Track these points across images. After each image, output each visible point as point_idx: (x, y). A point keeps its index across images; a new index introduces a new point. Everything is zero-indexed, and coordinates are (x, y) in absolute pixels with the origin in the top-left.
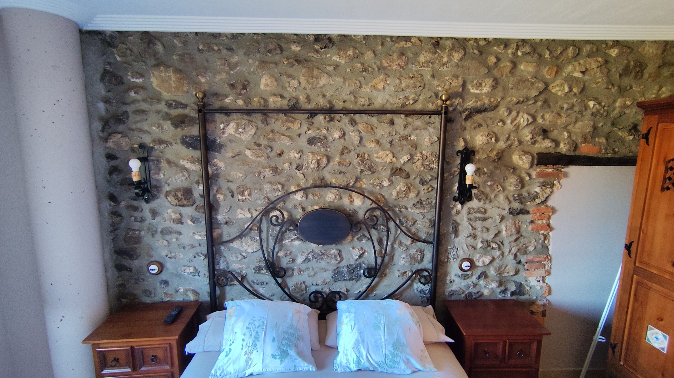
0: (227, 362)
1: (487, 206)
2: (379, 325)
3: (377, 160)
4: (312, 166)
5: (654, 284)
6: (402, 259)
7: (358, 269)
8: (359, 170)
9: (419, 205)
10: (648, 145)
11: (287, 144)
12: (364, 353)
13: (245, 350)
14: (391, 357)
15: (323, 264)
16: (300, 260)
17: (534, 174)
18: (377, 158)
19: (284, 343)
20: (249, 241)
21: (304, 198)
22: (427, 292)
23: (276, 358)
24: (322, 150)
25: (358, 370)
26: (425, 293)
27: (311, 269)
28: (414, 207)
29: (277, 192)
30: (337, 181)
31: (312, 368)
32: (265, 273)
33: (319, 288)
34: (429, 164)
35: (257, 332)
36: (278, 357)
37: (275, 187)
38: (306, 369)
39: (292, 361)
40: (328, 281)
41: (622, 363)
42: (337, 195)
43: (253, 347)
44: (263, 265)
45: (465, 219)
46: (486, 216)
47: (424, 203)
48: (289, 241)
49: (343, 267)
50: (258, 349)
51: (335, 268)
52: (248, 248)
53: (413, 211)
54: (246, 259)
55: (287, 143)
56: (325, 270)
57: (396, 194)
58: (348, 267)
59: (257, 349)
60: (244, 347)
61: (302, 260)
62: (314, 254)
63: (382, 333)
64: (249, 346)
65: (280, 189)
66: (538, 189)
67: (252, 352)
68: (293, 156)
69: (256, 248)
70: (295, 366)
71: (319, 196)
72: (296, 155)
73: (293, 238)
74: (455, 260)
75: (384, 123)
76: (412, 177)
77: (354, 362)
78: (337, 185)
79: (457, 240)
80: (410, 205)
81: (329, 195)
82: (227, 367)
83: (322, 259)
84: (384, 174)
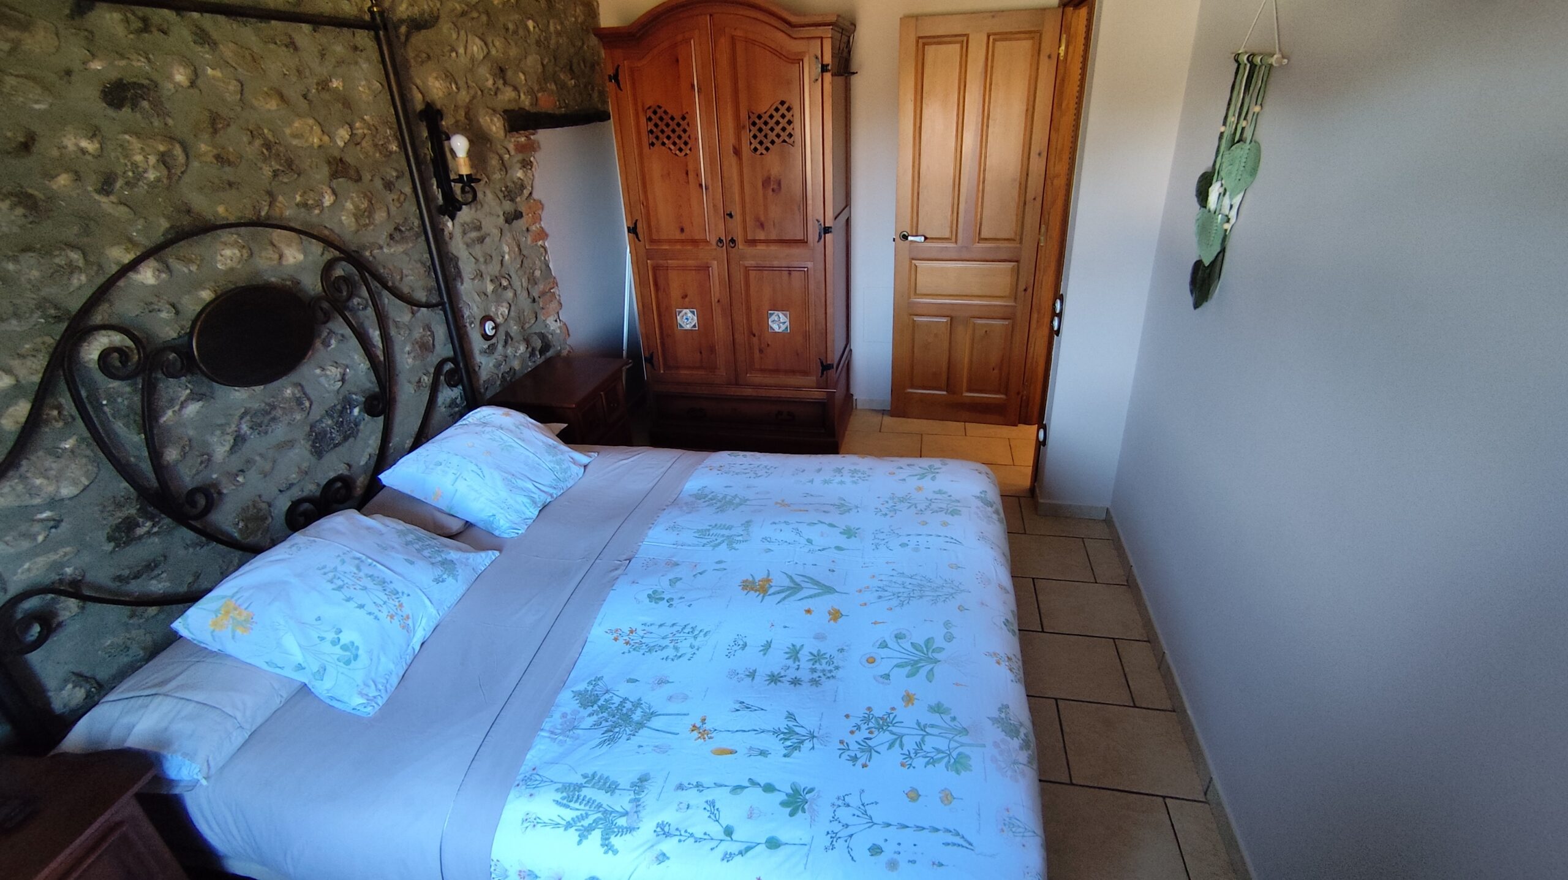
0: (371, 660)
1: (480, 215)
2: (507, 444)
3: (295, 142)
4: (151, 175)
5: (669, 261)
6: (407, 356)
7: (349, 411)
8: (267, 171)
9: (397, 236)
10: (621, 90)
11: (37, 106)
12: (530, 486)
13: (383, 616)
14: (558, 467)
15: (280, 432)
16: (220, 450)
17: (511, 147)
18: (295, 136)
19: (429, 555)
20: (49, 462)
21: (164, 276)
22: (458, 401)
23: (443, 581)
24: (156, 124)
25: (540, 511)
26: (457, 405)
27: (258, 458)
28: (392, 241)
29: (76, 276)
30: (230, 210)
31: (493, 554)
32: (148, 532)
33: (296, 493)
34: (385, 144)
35: (367, 576)
36: (445, 576)
37: (60, 261)
38: (487, 562)
39: (466, 565)
40: (305, 465)
41: (662, 372)
42: (244, 247)
43: (394, 597)
44: (133, 511)
45: (462, 246)
46: (482, 232)
47: (403, 229)
48: (174, 411)
49: (320, 421)
50: (406, 592)
51: (308, 429)
52: (58, 487)
53: (392, 250)
54: (64, 526)
55: (37, 102)
56: (289, 444)
57: (353, 220)
58: (328, 414)
59: (403, 593)
60: (377, 612)
61: (227, 448)
62: (251, 417)
63: (522, 450)
64: (385, 603)
65: (81, 263)
66: (520, 174)
67: (401, 605)
68: (75, 149)
69: (87, 474)
70: (473, 569)
71: (198, 262)
72: (84, 144)
73: (182, 399)
74: (473, 326)
75: (276, 43)
76: (367, 176)
77: (528, 505)
78: (232, 219)
79: (463, 287)
80: (383, 239)
81: (223, 252)
82: (377, 669)
83: (274, 419)
84: (318, 177)
